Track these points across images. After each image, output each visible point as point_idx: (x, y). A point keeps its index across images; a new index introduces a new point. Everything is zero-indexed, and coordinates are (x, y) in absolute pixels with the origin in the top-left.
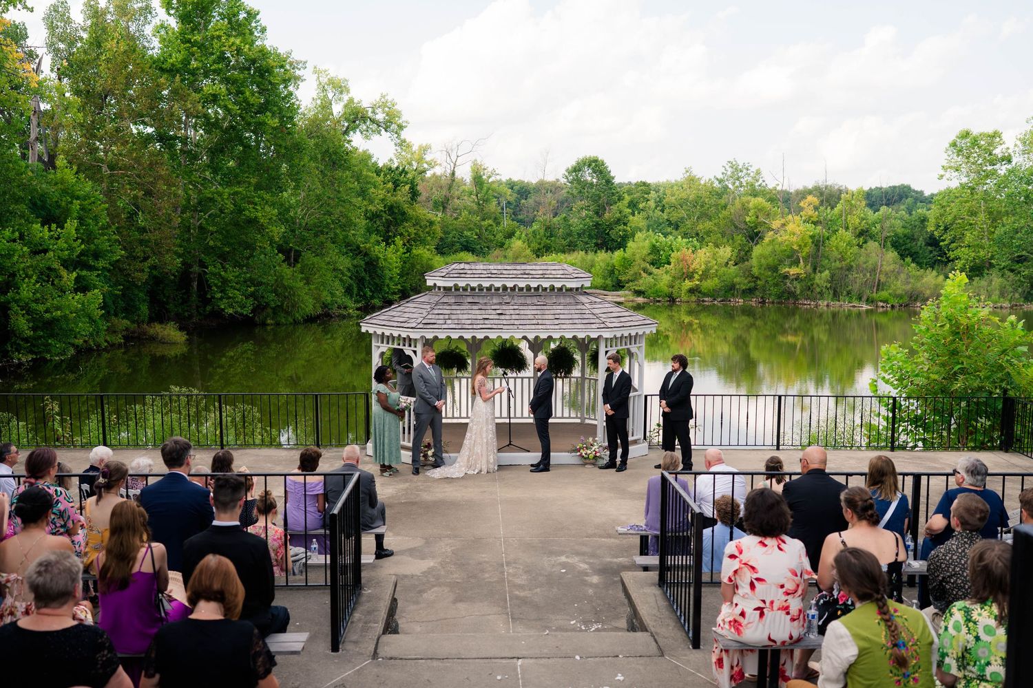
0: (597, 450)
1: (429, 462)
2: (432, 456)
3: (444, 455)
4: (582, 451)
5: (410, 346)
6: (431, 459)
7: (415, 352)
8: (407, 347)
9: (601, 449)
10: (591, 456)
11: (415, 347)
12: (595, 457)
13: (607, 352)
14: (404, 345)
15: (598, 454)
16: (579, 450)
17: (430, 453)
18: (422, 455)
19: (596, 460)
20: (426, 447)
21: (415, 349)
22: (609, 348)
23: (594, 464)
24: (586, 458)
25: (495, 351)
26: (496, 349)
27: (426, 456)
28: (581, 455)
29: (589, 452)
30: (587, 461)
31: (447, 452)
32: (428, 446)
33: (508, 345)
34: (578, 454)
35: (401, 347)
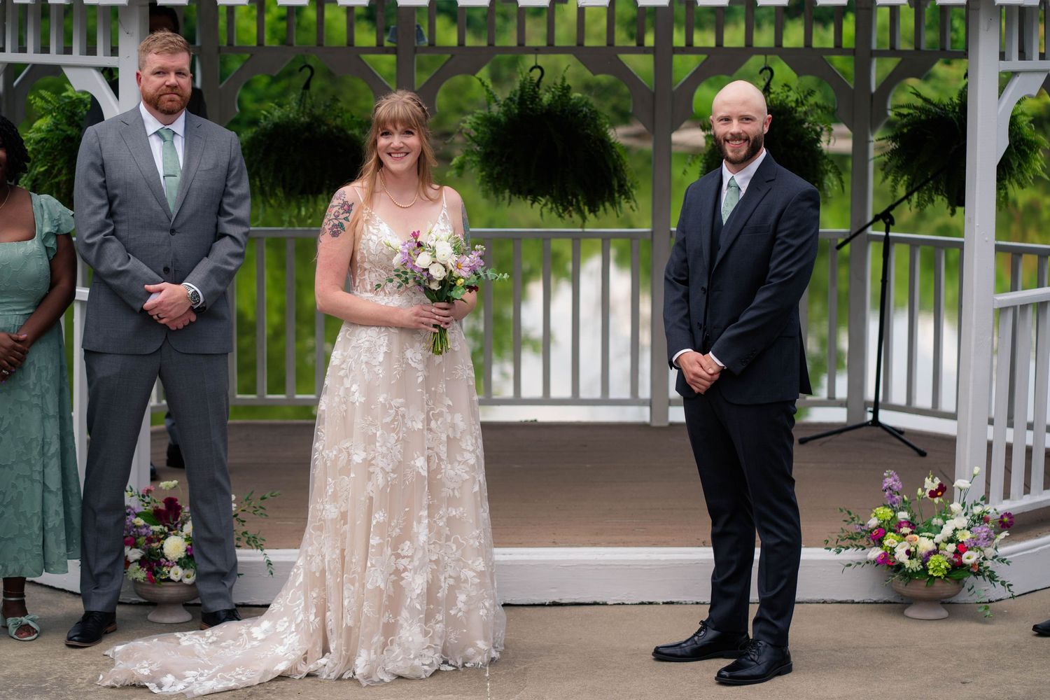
0: (965, 537)
1: (169, 592)
2: (181, 563)
3: (245, 555)
4: (891, 539)
5: (91, 51)
6: (176, 573)
7: (111, 76)
8: (77, 57)
9: (982, 530)
10: (938, 564)
11: (114, 51)
12: (957, 569)
13: (1005, 80)
14: (68, 51)
15: (970, 558)
16: (877, 537)
17: (174, 546)
18: (133, 554)
19: (959, 582)
20: (157, 516)
21: (110, 62)
22: (1014, 63)
23: (945, 602)
24: (909, 576)
25: (490, 121)
26: (495, 110)
27: (153, 561)
28: (888, 563)
29: (925, 544)
30: (919, 588)
31: (254, 542)
32: (168, 515)
33: (546, 98)
34: (875, 553)
35: (52, 58)
